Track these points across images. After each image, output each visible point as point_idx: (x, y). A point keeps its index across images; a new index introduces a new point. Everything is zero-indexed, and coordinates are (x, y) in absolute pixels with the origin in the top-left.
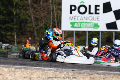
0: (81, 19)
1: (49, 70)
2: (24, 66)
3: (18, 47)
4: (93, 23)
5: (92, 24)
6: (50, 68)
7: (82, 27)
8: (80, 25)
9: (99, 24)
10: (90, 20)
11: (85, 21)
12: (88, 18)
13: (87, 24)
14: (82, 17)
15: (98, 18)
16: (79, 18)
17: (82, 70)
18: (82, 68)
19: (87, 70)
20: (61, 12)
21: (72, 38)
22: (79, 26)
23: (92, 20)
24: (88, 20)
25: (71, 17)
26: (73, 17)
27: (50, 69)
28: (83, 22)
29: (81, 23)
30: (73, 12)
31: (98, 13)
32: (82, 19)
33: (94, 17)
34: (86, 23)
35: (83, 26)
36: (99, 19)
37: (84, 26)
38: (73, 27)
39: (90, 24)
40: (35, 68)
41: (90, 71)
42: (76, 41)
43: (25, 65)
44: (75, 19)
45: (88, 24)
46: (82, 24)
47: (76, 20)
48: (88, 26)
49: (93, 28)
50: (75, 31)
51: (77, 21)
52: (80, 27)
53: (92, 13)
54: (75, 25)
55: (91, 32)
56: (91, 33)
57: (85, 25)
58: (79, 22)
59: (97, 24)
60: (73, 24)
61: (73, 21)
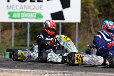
0: (20, 8)
4: (35, 13)
5: (34, 14)
8: (20, 15)
9: (42, 14)
11: (26, 10)
15: (42, 6)
16: (18, 7)
22: (19, 17)
23: (34, 9)
24: (29, 9)
26: (11, 6)
28: (23, 12)
29: (21, 12)
31: (42, 1)
32: (21, 7)
34: (26, 12)
36: (42, 7)
37: (24, 16)
38: (11, 17)
44: (14, 8)
47: (14, 9)
52: (20, 18)
53: (34, 1)
54: (14, 16)
55: (32, 24)
57: (26, 15)
58: (19, 12)
59: (40, 14)
60: (11, 14)
61: (11, 10)
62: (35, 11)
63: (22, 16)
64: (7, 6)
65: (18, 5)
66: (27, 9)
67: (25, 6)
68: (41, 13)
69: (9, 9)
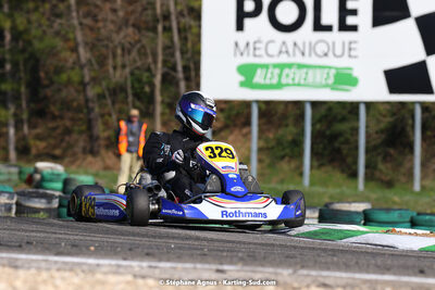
0: (280, 52)
1: (114, 269)
2: (14, 252)
3: (20, 167)
4: (330, 68)
5: (326, 71)
6: (125, 259)
7: (287, 85)
8: (280, 76)
10: (319, 56)
11: (299, 59)
12: (312, 48)
13: (305, 70)
14: (284, 43)
15: (353, 46)
16: (273, 49)
17: (260, 269)
18: (264, 258)
19: (279, 270)
20: (197, 23)
21: (245, 130)
22: (275, 81)
23: (326, 55)
24: (310, 55)
25: (242, 45)
26: (248, 44)
27: (119, 266)
28: (290, 66)
29: (282, 67)
30: (248, 22)
31: (354, 28)
32: (284, 49)
33: (334, 44)
35: (291, 82)
36: (354, 49)
37: (293, 79)
38: (248, 83)
39: (318, 71)
40: (56, 262)
41: (295, 272)
42: (262, 144)
43: (20, 246)
44: (258, 52)
45: (311, 72)
46: (286, 71)
47: (260, 56)
48: (310, 79)
49: (333, 88)
50: (257, 102)
51: (265, 60)
52: (279, 86)
53: (329, 28)
54: (259, 78)
55: (325, 107)
56: (323, 111)
57: (299, 75)
58: (275, 66)
59: (349, 72)
61: (249, 59)
62: (331, 61)
63: (284, 81)
64: (236, 44)
65: (272, 41)
66: (303, 54)
67: (295, 44)
68: (350, 69)
69: (242, 54)
